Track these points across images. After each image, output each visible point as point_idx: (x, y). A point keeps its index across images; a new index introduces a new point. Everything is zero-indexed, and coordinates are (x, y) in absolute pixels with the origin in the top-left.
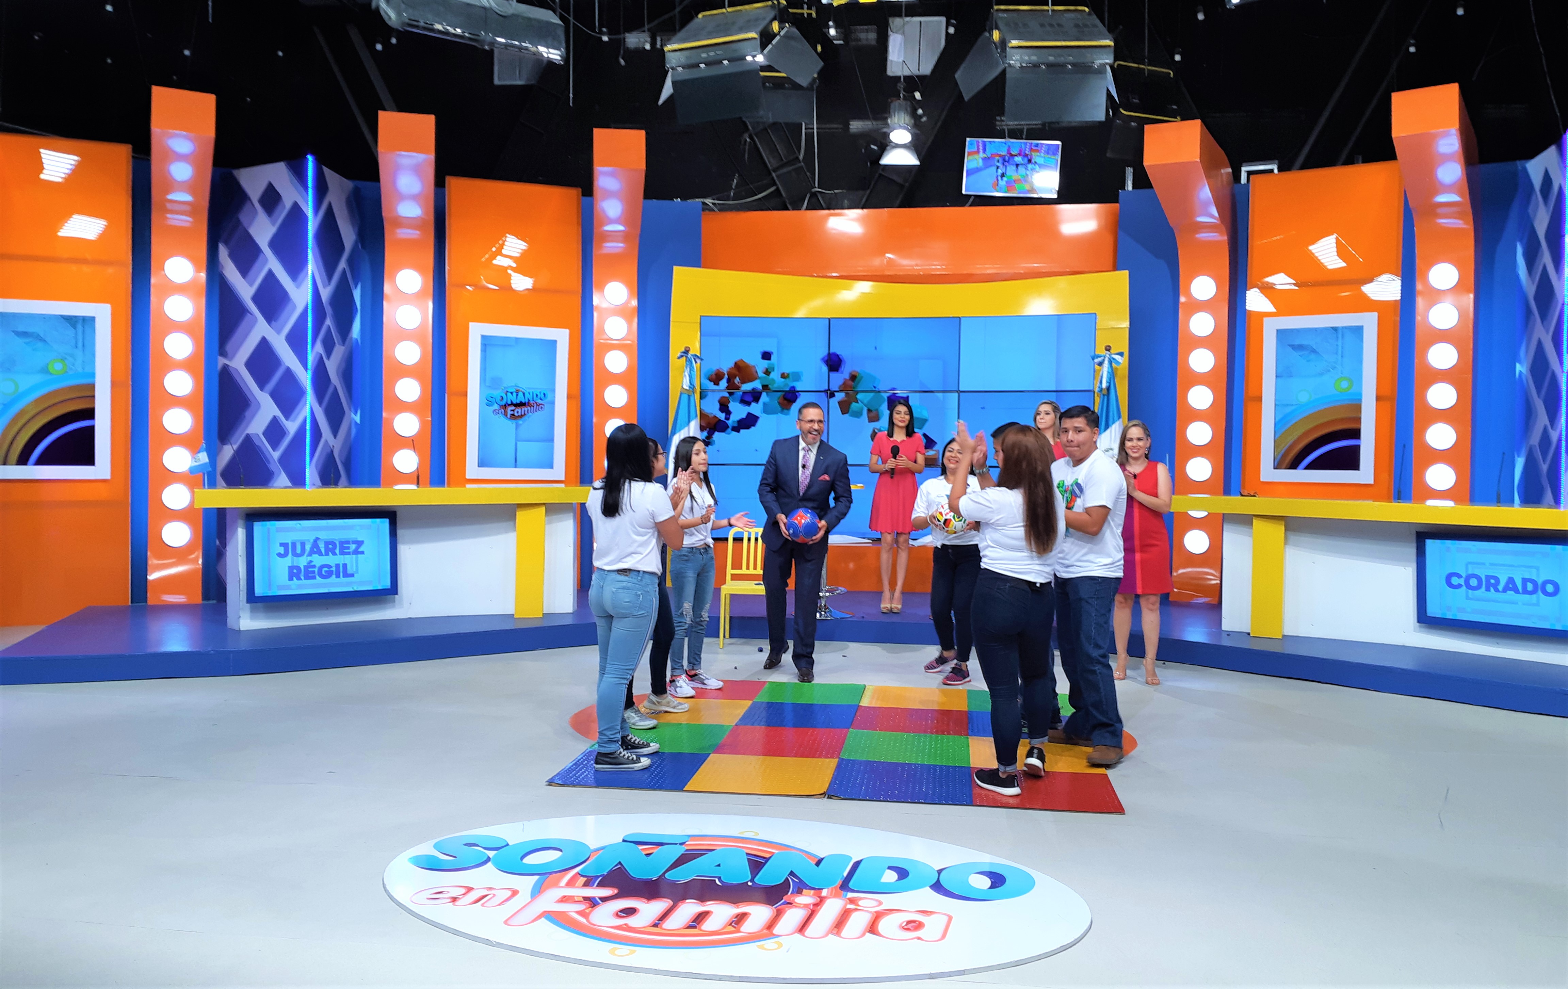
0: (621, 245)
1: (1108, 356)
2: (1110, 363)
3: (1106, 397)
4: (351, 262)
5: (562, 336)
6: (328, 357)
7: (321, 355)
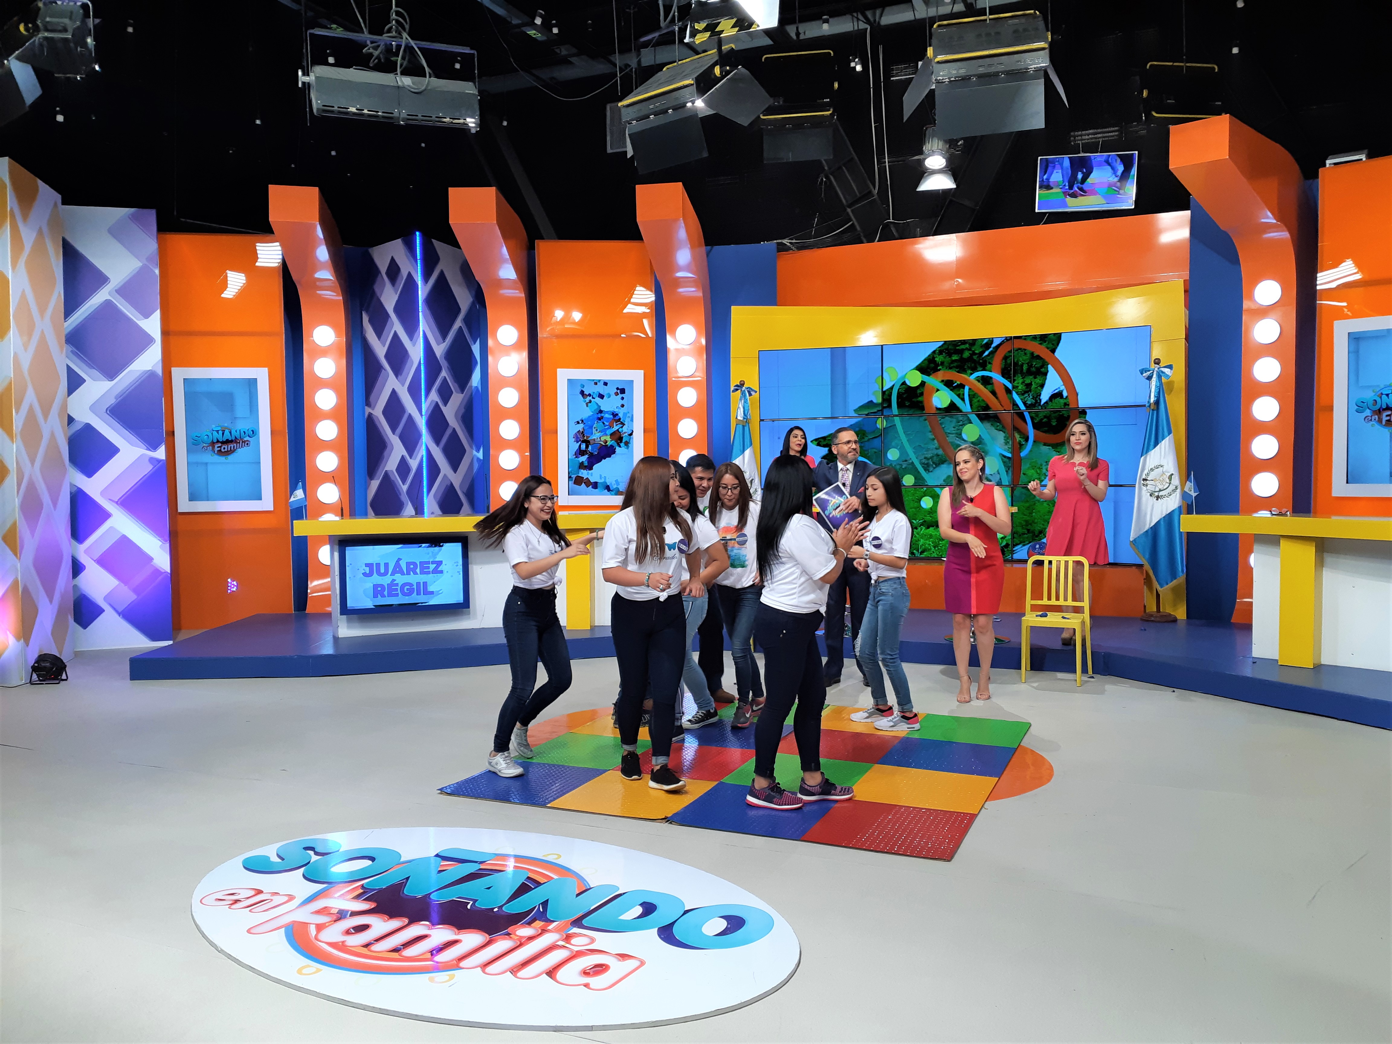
0: (693, 289)
1: (1156, 369)
2: (1159, 377)
3: (1155, 412)
4: (467, 320)
5: (636, 377)
6: (445, 404)
7: (437, 404)
